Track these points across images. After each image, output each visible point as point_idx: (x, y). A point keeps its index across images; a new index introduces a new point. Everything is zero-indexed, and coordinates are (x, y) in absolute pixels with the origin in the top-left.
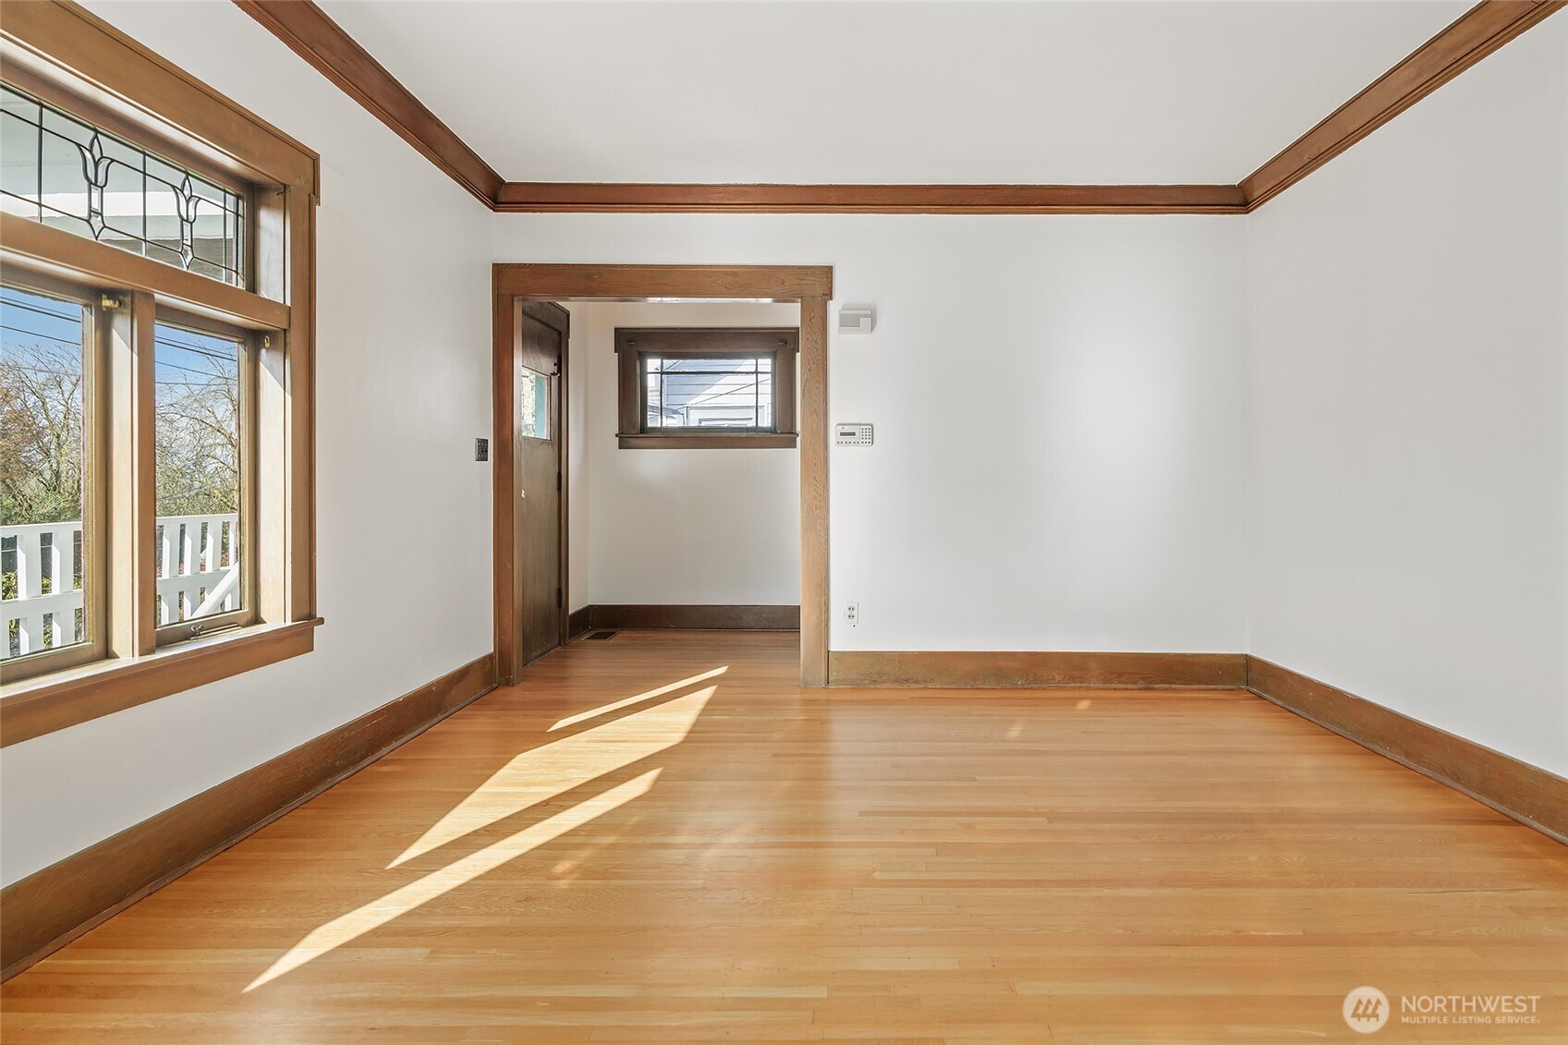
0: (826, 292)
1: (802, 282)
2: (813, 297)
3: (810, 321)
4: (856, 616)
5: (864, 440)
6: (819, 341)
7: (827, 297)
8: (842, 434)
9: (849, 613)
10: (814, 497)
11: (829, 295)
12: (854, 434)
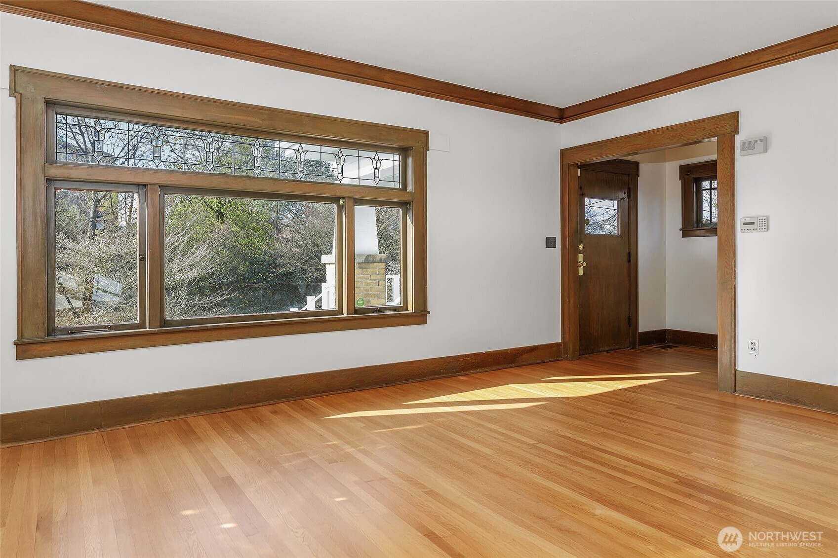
0: (733, 130)
1: (718, 126)
2: (724, 135)
3: (723, 150)
4: (757, 349)
5: (761, 228)
6: (729, 163)
7: (733, 133)
8: (744, 224)
9: (751, 346)
10: (726, 266)
11: (736, 131)
12: (753, 223)
